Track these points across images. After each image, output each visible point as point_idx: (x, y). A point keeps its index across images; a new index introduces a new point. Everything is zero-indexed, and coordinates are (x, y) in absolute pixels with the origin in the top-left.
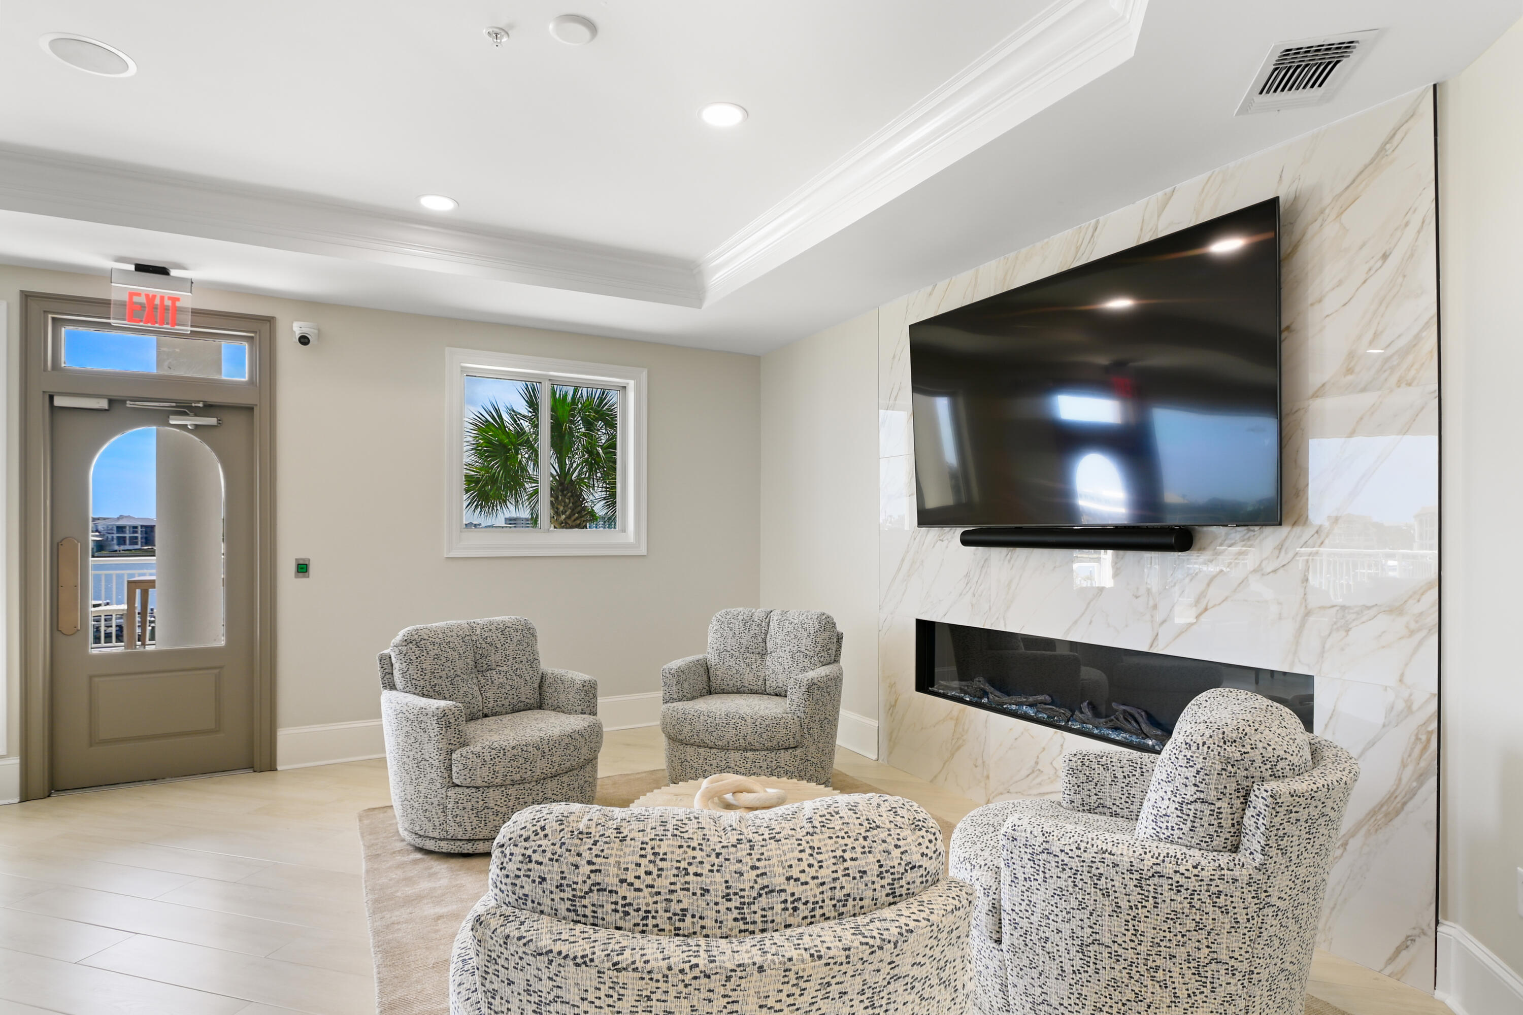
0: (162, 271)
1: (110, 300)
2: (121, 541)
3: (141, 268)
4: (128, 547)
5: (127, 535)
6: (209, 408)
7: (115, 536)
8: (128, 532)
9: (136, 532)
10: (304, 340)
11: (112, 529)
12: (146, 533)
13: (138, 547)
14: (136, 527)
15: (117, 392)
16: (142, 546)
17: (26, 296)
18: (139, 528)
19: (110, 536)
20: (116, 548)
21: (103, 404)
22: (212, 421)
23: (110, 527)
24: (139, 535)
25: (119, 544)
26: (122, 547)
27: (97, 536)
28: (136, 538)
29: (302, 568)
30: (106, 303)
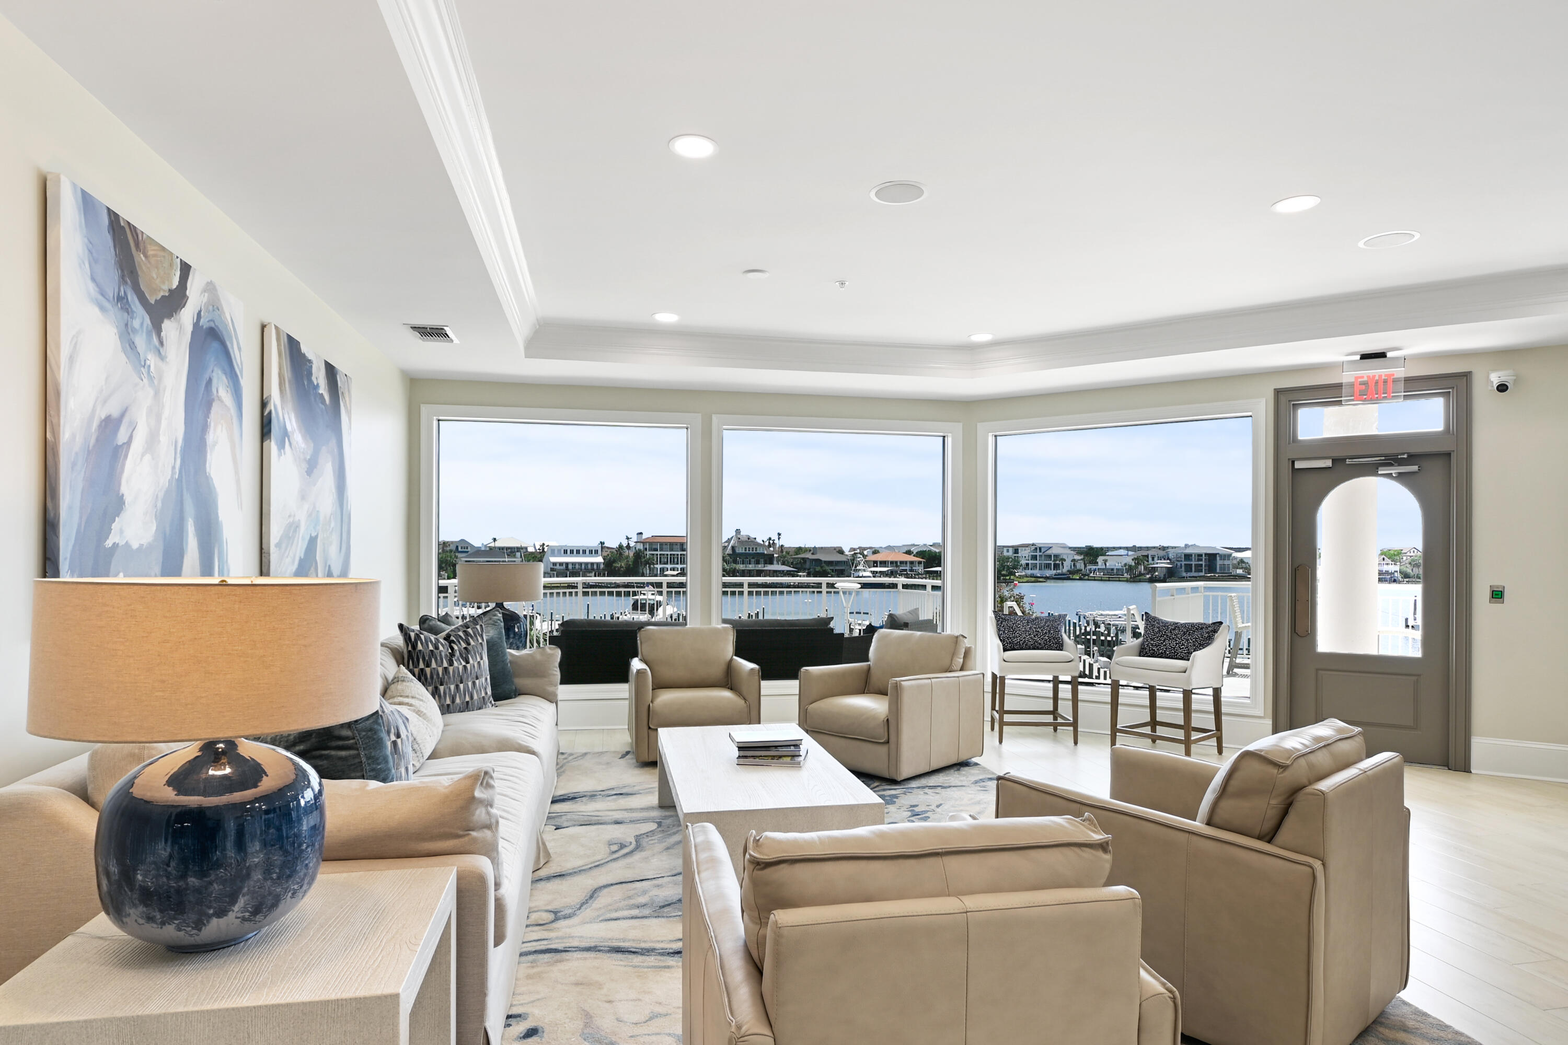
0: (1382, 355)
1: (1342, 383)
2: (1188, 568)
3: (1365, 357)
4: (1193, 574)
5: (1193, 563)
6: (1412, 458)
7: (1183, 563)
8: (1193, 559)
9: (1201, 560)
10: (1502, 388)
11: (1180, 557)
12: (1209, 560)
13: (1202, 574)
14: (1201, 555)
15: (1338, 454)
16: (1205, 573)
17: (1278, 392)
18: (1204, 556)
19: (1179, 564)
20: (1184, 574)
21: (1329, 463)
22: (1415, 468)
23: (1180, 555)
24: (1203, 563)
25: (1186, 571)
26: (1189, 574)
27: (1168, 563)
28: (1201, 565)
29: (1497, 595)
30: (1339, 386)
